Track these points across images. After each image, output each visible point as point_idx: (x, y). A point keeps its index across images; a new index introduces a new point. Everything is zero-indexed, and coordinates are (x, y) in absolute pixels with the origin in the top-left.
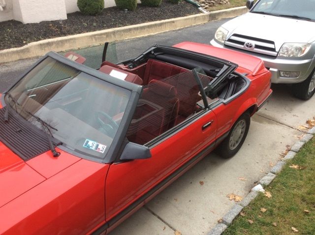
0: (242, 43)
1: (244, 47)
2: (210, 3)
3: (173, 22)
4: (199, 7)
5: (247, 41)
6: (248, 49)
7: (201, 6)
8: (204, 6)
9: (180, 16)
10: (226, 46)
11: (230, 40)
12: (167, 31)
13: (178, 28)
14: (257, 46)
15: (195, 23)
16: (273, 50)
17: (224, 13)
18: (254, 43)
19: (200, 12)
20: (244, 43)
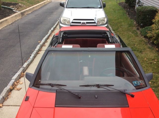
0: (80, 23)
1: (81, 24)
2: (16, 7)
3: (7, 20)
4: (13, 10)
5: (82, 21)
6: (83, 25)
7: (14, 9)
8: (15, 9)
9: (7, 16)
10: (71, 26)
11: (72, 22)
12: (6, 26)
13: (10, 23)
14: (87, 23)
15: (16, 19)
16: (95, 23)
17: (26, 11)
18: (85, 21)
19: (15, 12)
20: (81, 22)
